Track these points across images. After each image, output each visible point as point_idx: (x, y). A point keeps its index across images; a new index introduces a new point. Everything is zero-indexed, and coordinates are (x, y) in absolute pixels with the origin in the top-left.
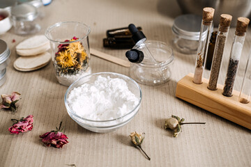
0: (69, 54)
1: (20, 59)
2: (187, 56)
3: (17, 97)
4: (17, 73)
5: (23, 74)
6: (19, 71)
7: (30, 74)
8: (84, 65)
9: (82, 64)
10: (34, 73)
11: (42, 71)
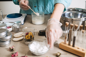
0: (29, 36)
1: (15, 38)
2: (62, 38)
3: (14, 47)
4: (14, 42)
5: (15, 42)
6: (14, 41)
7: (17, 42)
8: (33, 39)
9: (32, 39)
10: (18, 42)
11: (21, 41)
